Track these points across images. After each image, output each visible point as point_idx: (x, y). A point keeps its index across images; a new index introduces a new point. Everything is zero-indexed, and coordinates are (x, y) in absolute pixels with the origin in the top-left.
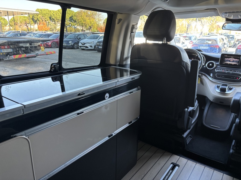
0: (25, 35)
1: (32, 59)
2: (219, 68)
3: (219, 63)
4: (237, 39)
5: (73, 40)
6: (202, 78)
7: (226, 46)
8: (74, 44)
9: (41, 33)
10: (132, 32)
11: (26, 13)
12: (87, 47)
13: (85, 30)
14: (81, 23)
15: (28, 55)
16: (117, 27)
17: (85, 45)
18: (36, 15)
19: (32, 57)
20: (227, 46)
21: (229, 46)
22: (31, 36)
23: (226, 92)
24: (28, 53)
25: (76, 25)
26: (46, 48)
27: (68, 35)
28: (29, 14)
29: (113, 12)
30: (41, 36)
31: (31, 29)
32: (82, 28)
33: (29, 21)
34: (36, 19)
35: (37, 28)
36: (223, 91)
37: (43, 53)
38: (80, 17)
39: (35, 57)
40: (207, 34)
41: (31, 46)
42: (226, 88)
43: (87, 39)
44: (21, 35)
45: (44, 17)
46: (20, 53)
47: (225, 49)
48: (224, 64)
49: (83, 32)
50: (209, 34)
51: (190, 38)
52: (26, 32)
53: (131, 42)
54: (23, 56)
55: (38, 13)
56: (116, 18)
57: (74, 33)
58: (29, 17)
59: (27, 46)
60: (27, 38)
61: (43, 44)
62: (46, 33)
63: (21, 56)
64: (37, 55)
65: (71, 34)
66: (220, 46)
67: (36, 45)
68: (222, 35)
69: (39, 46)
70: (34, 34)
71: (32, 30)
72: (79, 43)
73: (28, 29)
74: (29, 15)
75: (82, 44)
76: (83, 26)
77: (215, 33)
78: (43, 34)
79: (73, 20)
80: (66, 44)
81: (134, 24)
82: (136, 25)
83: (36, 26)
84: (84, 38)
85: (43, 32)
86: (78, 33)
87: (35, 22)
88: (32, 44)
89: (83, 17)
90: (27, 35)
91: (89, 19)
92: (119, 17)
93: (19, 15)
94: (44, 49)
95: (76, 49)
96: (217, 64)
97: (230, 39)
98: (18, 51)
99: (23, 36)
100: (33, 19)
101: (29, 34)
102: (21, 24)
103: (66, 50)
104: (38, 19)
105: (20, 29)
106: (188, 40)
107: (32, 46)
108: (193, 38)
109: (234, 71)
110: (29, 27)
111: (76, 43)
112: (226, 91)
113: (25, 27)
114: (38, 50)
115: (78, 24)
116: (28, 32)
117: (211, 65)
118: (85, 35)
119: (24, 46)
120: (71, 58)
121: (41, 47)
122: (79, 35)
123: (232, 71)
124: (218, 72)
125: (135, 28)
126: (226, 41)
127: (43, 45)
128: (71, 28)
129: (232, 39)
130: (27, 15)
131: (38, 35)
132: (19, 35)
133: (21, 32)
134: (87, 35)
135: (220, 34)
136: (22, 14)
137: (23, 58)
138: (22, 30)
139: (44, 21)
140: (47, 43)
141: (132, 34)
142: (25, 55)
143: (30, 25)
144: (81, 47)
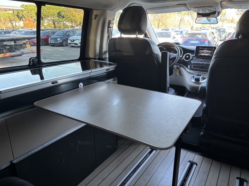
0: (9, 33)
1: (18, 57)
2: (195, 59)
3: (194, 55)
4: (229, 33)
5: (61, 37)
6: (180, 69)
7: (216, 40)
8: (62, 42)
9: (27, 30)
10: (109, 27)
11: (10, 9)
12: (76, 44)
13: (74, 27)
14: (70, 19)
15: (13, 54)
16: (94, 22)
17: (75, 42)
18: (21, 11)
19: (18, 56)
20: (218, 40)
21: (219, 40)
22: (16, 33)
23: (200, 82)
24: (14, 51)
25: (65, 21)
26: (32, 45)
27: (56, 32)
28: (13, 10)
29: (89, 8)
30: (26, 33)
31: (16, 26)
32: (71, 25)
33: (13, 18)
34: (21, 16)
35: (22, 25)
36: (197, 80)
37: (29, 52)
38: (68, 12)
39: (20, 55)
40: (200, 28)
41: (15, 44)
42: (200, 78)
43: (77, 35)
44: (5, 33)
45: (30, 13)
46: (5, 51)
47: (215, 43)
48: (199, 56)
49: (72, 29)
50: (201, 28)
51: (181, 32)
52: (10, 30)
53: (108, 36)
54: (8, 54)
55: (24, 9)
56: (92, 14)
57: (63, 30)
58: (14, 13)
59: (12, 44)
60: (11, 36)
61: (29, 41)
62: (33, 30)
63: (6, 55)
64: (23, 54)
65: (59, 31)
66: (210, 40)
67: (21, 43)
68: (213, 28)
69: (24, 43)
70: (19, 31)
71: (17, 28)
72: (68, 40)
73: (13, 26)
74: (13, 12)
75: (71, 41)
76: (72, 22)
77: (207, 27)
78: (29, 32)
79: (62, 16)
80: (54, 41)
81: (110, 19)
82: (113, 20)
83: (21, 23)
84: (73, 35)
85: (29, 29)
86: (66, 29)
87: (20, 18)
88: (17, 42)
89: (71, 13)
90: (12, 33)
91: (78, 15)
92: (95, 13)
93: (2, 12)
94: (30, 47)
95: (65, 46)
96: (193, 55)
97: (222, 33)
98: (3, 50)
99: (7, 34)
100: (18, 16)
101: (14, 32)
102: (5, 21)
103: (54, 47)
104: (23, 15)
105: (4, 26)
106: (179, 34)
107: (17, 44)
108: (184, 33)
109: (208, 62)
110: (14, 24)
111: (64, 40)
112: (200, 80)
113: (9, 25)
114: (24, 48)
115: (67, 21)
116: (13, 30)
117: (187, 57)
118: (74, 32)
119: (9, 44)
120: (59, 56)
121: (27, 45)
122: (67, 32)
123: (205, 62)
124: (194, 64)
125: (112, 23)
126: (216, 35)
127: (28, 43)
128: (59, 24)
129: (223, 33)
130: (11, 12)
131: (23, 33)
132: (3, 33)
133: (5, 30)
134: (77, 32)
135: (212, 28)
136: (5, 10)
137: (7, 57)
138: (6, 28)
139: (30, 17)
140: (33, 40)
141: (109, 29)
142: (9, 53)
143: (15, 22)
144: (70, 44)
